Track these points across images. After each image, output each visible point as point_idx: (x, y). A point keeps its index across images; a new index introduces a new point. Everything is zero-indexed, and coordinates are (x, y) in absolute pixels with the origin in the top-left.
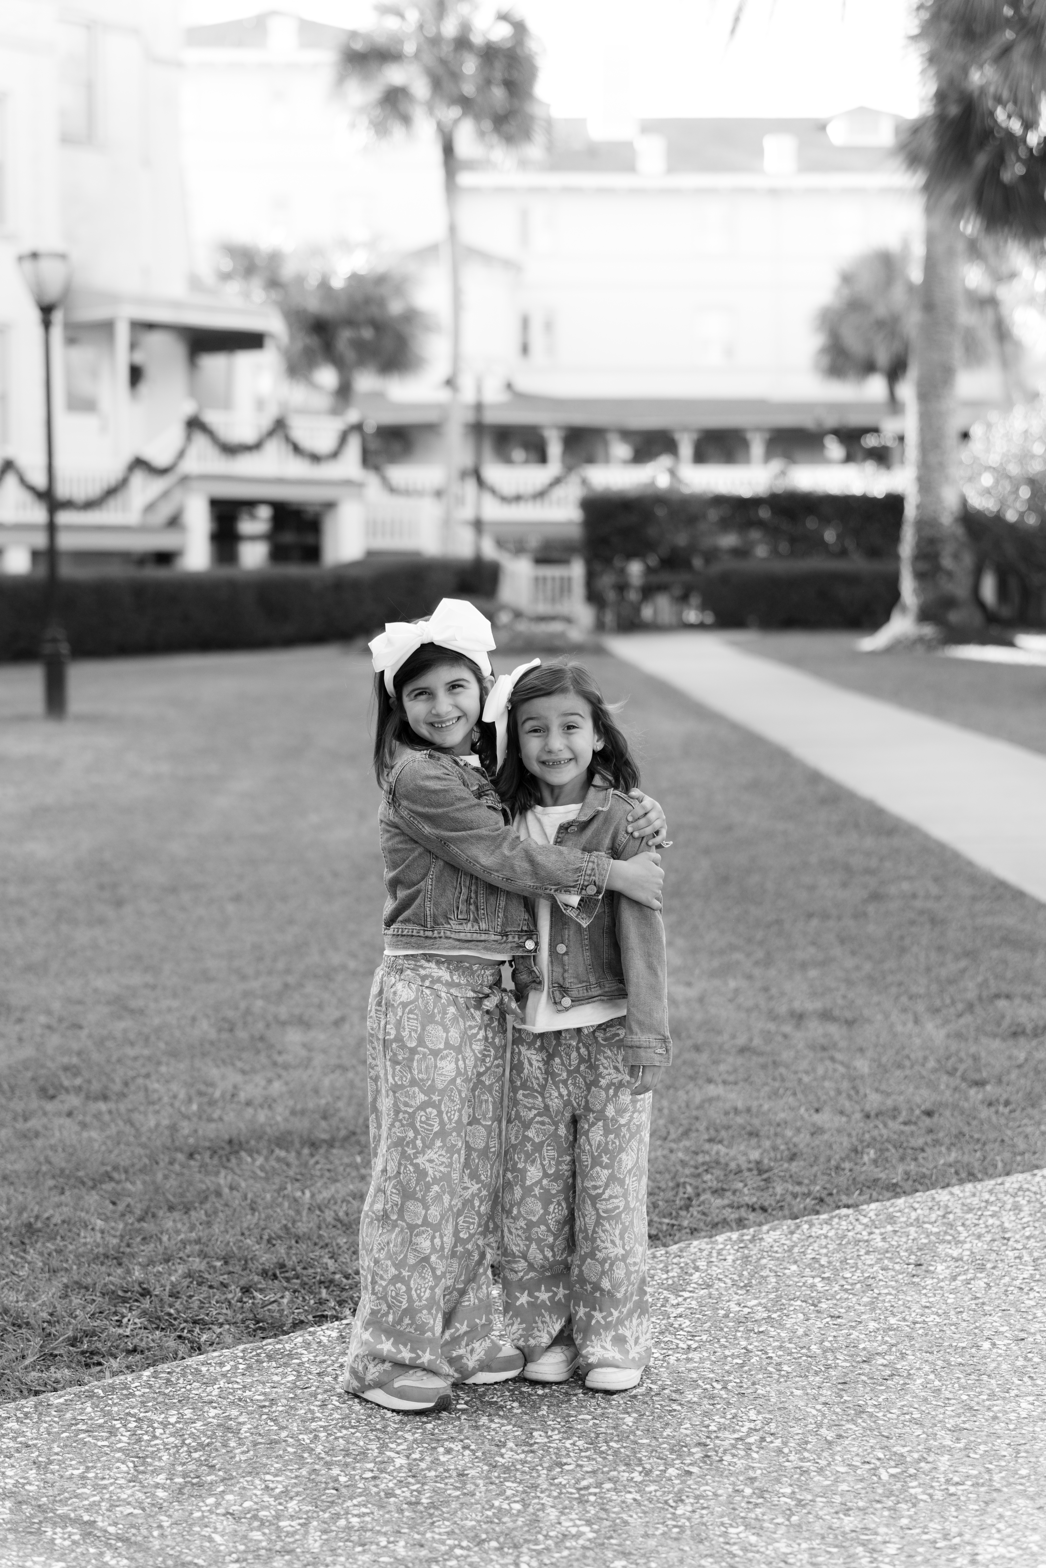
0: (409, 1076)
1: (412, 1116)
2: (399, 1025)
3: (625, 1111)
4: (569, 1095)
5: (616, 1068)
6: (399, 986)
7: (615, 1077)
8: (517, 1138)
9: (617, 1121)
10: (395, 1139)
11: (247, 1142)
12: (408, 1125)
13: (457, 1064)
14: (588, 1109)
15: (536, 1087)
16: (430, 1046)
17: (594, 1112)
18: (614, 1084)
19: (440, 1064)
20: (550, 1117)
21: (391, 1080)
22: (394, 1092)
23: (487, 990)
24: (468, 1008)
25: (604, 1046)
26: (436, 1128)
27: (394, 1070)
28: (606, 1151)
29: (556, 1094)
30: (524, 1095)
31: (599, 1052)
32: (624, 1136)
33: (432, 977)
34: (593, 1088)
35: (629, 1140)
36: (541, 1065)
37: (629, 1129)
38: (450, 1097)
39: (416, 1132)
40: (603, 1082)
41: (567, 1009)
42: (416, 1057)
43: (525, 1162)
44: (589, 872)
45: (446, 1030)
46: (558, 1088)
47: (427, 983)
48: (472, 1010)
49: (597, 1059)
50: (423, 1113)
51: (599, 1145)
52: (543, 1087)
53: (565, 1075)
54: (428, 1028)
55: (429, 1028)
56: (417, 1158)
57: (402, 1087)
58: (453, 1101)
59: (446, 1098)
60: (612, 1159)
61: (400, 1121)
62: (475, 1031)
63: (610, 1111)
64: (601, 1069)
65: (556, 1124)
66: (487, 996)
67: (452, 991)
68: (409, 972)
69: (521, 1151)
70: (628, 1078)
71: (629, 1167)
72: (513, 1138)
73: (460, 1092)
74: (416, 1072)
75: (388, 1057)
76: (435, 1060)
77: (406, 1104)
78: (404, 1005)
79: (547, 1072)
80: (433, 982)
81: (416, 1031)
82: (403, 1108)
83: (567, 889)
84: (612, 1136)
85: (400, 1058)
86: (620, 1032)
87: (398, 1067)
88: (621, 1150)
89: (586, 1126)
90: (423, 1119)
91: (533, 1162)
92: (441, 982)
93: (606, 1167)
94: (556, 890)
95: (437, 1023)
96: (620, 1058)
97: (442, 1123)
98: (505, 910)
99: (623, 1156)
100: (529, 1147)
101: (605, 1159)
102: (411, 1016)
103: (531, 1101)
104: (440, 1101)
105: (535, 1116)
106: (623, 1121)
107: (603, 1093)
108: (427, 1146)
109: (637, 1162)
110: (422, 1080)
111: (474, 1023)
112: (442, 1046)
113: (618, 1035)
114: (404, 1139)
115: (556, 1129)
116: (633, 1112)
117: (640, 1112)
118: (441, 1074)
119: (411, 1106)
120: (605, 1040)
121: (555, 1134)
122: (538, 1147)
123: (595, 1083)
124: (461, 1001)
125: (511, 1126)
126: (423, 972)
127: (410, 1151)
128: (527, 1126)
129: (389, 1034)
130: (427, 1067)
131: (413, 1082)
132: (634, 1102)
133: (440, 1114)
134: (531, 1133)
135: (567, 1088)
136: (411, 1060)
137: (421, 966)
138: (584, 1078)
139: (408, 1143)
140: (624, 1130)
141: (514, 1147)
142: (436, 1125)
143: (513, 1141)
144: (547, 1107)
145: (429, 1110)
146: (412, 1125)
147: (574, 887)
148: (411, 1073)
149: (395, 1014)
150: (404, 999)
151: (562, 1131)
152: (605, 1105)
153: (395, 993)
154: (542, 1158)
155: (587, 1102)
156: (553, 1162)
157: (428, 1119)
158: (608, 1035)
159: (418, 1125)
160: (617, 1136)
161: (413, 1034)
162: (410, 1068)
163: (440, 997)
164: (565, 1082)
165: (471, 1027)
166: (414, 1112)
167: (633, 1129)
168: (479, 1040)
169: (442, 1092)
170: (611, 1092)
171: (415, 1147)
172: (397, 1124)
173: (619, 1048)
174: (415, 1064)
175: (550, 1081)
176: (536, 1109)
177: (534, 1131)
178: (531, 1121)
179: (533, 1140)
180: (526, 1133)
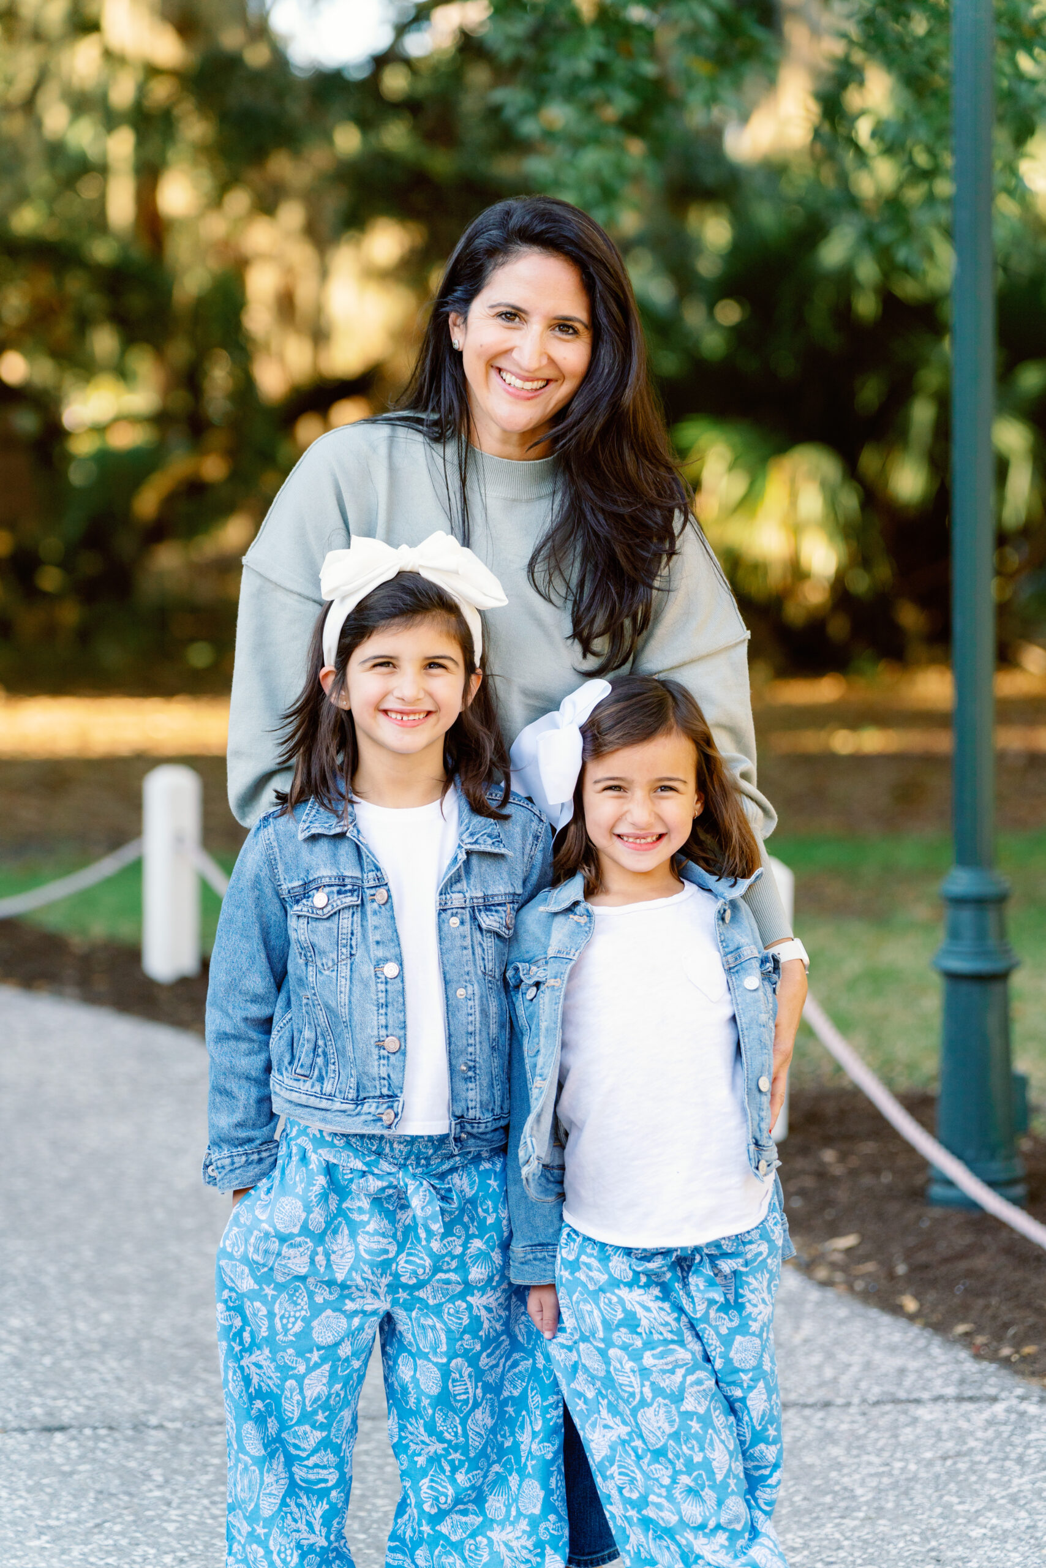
176: (681, 1366)
177: (692, 1399)
178: (682, 1389)
179: (696, 1413)
180: (683, 1409)
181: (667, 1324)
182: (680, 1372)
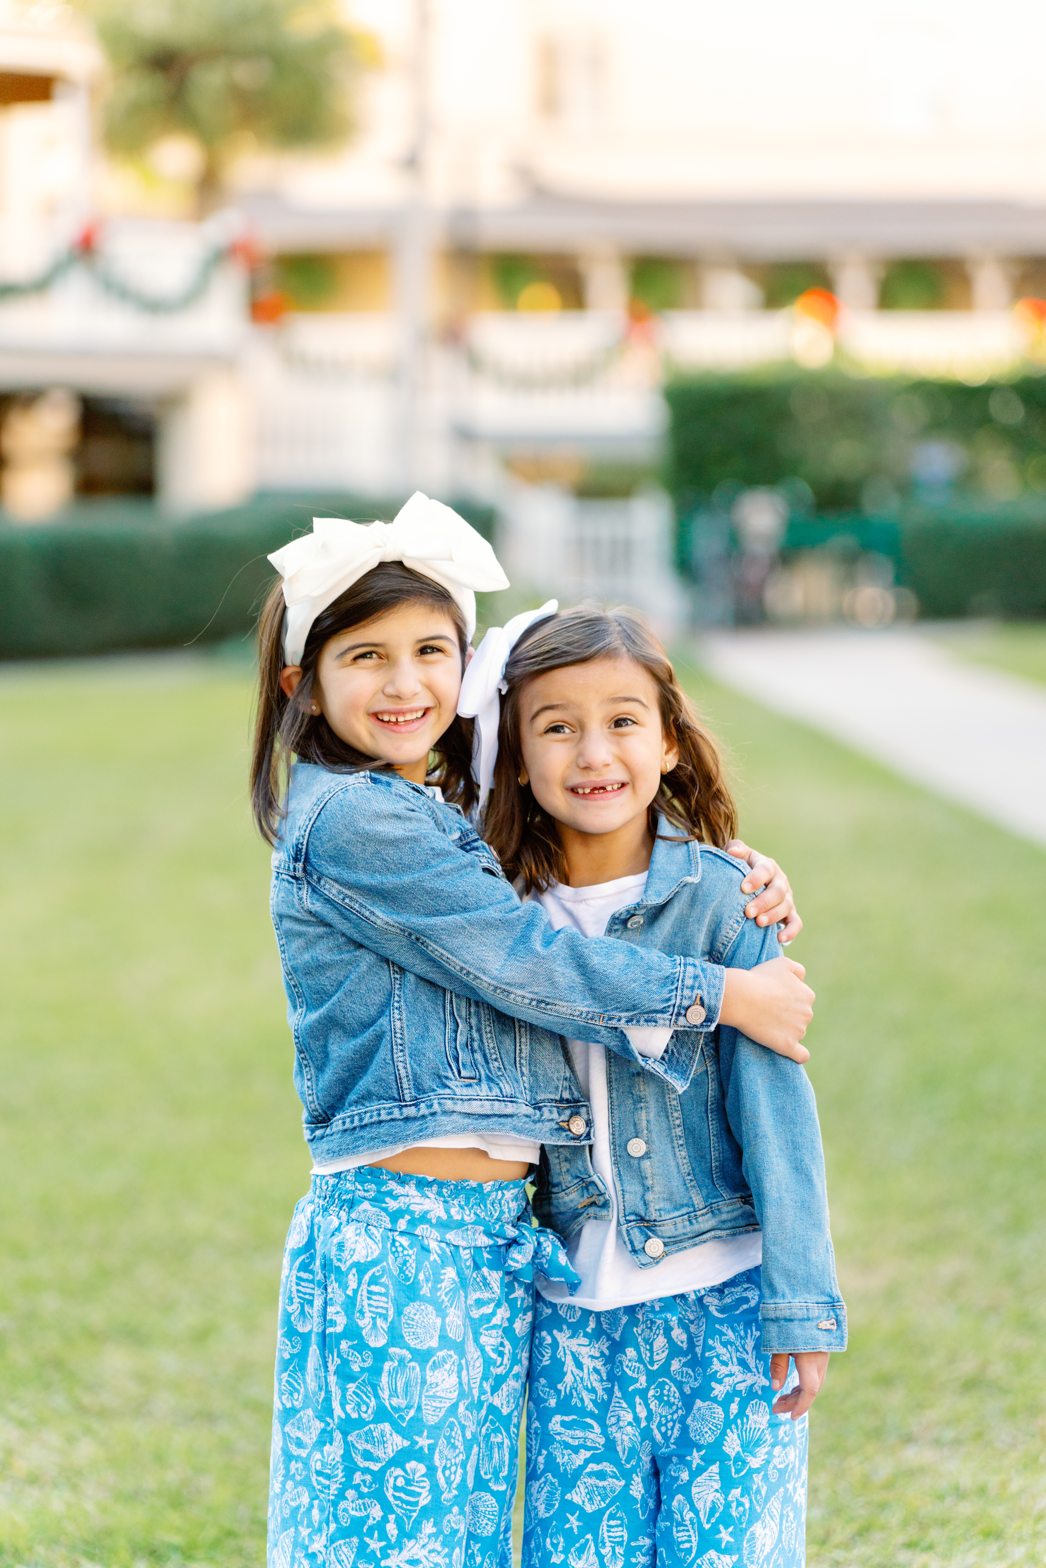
0: (373, 1403)
1: (379, 1477)
2: (350, 1306)
3: (758, 1443)
4: (649, 1418)
5: (742, 1363)
6: (349, 1232)
7: (742, 1380)
8: (549, 1506)
9: (744, 1463)
10: (345, 1523)
11: (30, 1549)
12: (370, 1495)
13: (459, 1377)
14: (686, 1442)
15: (590, 1406)
16: (412, 1344)
17: (699, 1448)
18: (738, 1393)
19: (432, 1377)
20: (617, 1462)
21: (338, 1411)
22: (345, 1434)
23: (512, 1232)
24: (477, 1267)
25: (721, 1322)
26: (424, 1500)
27: (344, 1391)
28: (726, 1519)
29: (629, 1417)
30: (563, 1424)
31: (711, 1333)
32: (758, 1491)
33: (411, 1213)
34: (699, 1403)
35: (767, 1499)
36: (599, 1364)
37: (766, 1478)
38: (448, 1439)
39: (387, 1508)
40: (719, 1390)
41: (656, 1261)
42: (387, 1366)
43: (566, 1551)
44: (689, 982)
45: (442, 1312)
46: (632, 1406)
47: (402, 1225)
48: (485, 1270)
49: (706, 1347)
50: (399, 1472)
51: (713, 1510)
52: (604, 1406)
53: (643, 1379)
54: (407, 1310)
55: (409, 1310)
56: (387, 1556)
57: (360, 1423)
58: (454, 1447)
59: (442, 1441)
60: (738, 1534)
61: (357, 1487)
62: (488, 1310)
63: (732, 1445)
64: (716, 1365)
65: (627, 1475)
66: (513, 1242)
67: (451, 1236)
68: (366, 1205)
69: (560, 1530)
70: (765, 1382)
71: (767, 1550)
72: (542, 1508)
73: (463, 1428)
74: (385, 1395)
75: (332, 1368)
76: (423, 1370)
77: (368, 1456)
78: (361, 1268)
79: (611, 1377)
80: (413, 1223)
81: (385, 1317)
82: (362, 1463)
83: (649, 1017)
84: (736, 1492)
85: (356, 1368)
86: (749, 1294)
87: (352, 1387)
88: (754, 1517)
89: (685, 1476)
90: (400, 1482)
91: (581, 1551)
92: (429, 1222)
93: (727, 1550)
94: (629, 1021)
95: (423, 1299)
96: (750, 1344)
97: (435, 1489)
98: (532, 1061)
99: (757, 1528)
100: (574, 1522)
101: (725, 1536)
102: (374, 1288)
103: (579, 1433)
104: (432, 1448)
105: (587, 1462)
106: (755, 1463)
107: (719, 1411)
108: (407, 1534)
109: (779, 1540)
110: (397, 1409)
111: (486, 1295)
112: (434, 1343)
113: (746, 1300)
114: (363, 1521)
115: (627, 1486)
116: (773, 1446)
117: (785, 1446)
118: (434, 1397)
119: (377, 1460)
120: (722, 1310)
121: (625, 1495)
122: (591, 1522)
123: (703, 1392)
124: (465, 1254)
125: (536, 1485)
126: (392, 1205)
127: (375, 1545)
128: (569, 1481)
129: (333, 1323)
130: (407, 1385)
131: (382, 1415)
132: (774, 1425)
133: (431, 1471)
134: (577, 1496)
135: (647, 1405)
136: (376, 1371)
137: (390, 1194)
138: (680, 1385)
139: (371, 1529)
140: (757, 1478)
141: (544, 1524)
142: (425, 1493)
143: (542, 1513)
144: (610, 1444)
145: (411, 1465)
146: (379, 1496)
147: (662, 1011)
148: (377, 1396)
149: (344, 1286)
150: (360, 1256)
151: (637, 1489)
152: (723, 1433)
153: (341, 1246)
154: (599, 1543)
155: (685, 1429)
156: (620, 1550)
157: (408, 1482)
158: (728, 1300)
159: (389, 1494)
160: (746, 1491)
161: (380, 1322)
162: (375, 1387)
163: (426, 1250)
164: (643, 1393)
165: (480, 1303)
166: (383, 1471)
167: (773, 1476)
168: (494, 1327)
169: (435, 1430)
170: (734, 1408)
171: (383, 1536)
172: (350, 1493)
173: (748, 1325)
174: (384, 1379)
175: (617, 1393)
176: (588, 1449)
177: (583, 1491)
178: (578, 1472)
179: (582, 1510)
180: (568, 1497)
181: (593, 1391)
182: (585, 1454)
